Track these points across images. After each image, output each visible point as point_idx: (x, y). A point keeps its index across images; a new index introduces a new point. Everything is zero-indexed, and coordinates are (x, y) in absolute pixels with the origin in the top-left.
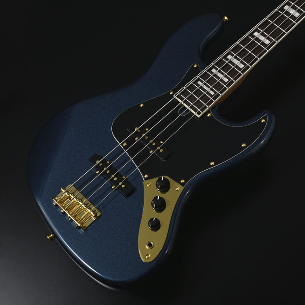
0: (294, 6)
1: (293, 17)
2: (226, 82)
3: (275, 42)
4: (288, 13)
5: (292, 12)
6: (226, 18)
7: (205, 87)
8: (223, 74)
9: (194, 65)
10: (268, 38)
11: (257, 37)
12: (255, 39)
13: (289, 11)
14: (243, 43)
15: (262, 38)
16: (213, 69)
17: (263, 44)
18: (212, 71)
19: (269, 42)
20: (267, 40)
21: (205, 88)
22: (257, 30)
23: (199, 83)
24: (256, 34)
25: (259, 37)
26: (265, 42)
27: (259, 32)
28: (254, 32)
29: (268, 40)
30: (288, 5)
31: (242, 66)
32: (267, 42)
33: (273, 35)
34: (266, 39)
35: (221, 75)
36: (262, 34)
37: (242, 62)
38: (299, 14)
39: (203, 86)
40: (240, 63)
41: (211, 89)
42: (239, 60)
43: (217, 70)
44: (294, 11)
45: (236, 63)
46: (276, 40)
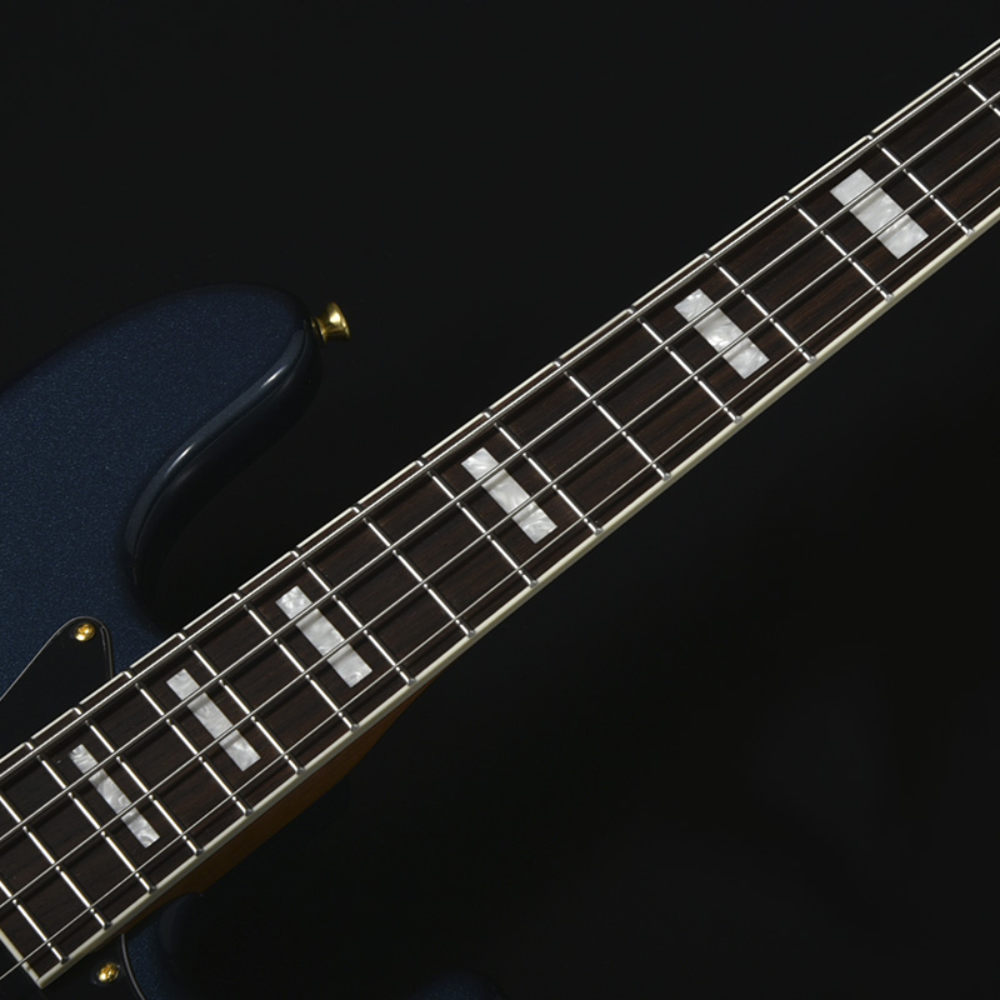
0: (740, 298)
1: (722, 374)
2: (243, 765)
3: (582, 532)
4: (694, 345)
5: (722, 336)
6: (336, 318)
7: (111, 793)
8: (232, 713)
9: (74, 629)
10: (548, 503)
11: (484, 485)
12: (466, 502)
13: (703, 334)
14: (389, 515)
15: (511, 497)
16: (177, 671)
17: (512, 534)
18: (172, 683)
19: (551, 527)
20: (540, 511)
21: (109, 800)
22: (487, 440)
23: (82, 757)
24: (480, 464)
25: (493, 486)
26: (526, 527)
27: (500, 451)
28: (469, 449)
29: (546, 511)
30: (706, 292)
31: (354, 671)
32: (538, 525)
33: (583, 487)
34: (532, 505)
35: (223, 718)
36: (519, 471)
37: (361, 646)
38: (763, 359)
39: (102, 779)
40: (348, 647)
41: (146, 809)
42: (345, 627)
43: (201, 684)
44: (736, 332)
45: (324, 648)
46: (592, 518)
